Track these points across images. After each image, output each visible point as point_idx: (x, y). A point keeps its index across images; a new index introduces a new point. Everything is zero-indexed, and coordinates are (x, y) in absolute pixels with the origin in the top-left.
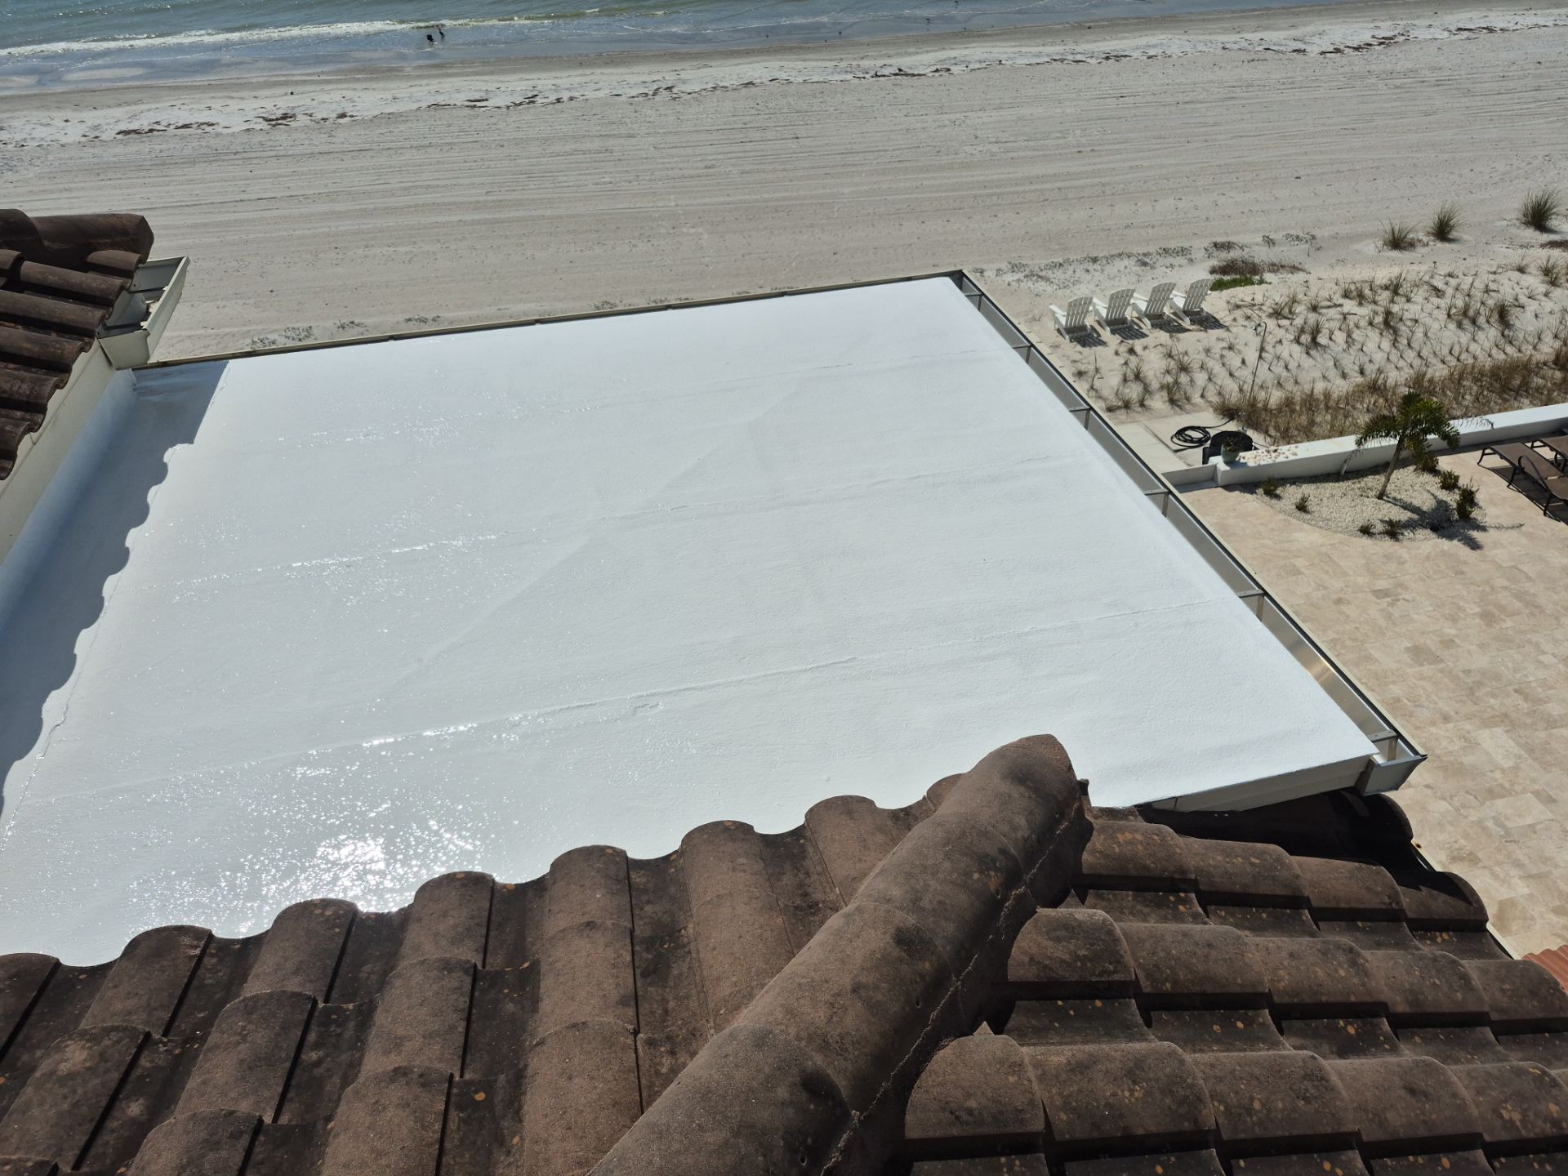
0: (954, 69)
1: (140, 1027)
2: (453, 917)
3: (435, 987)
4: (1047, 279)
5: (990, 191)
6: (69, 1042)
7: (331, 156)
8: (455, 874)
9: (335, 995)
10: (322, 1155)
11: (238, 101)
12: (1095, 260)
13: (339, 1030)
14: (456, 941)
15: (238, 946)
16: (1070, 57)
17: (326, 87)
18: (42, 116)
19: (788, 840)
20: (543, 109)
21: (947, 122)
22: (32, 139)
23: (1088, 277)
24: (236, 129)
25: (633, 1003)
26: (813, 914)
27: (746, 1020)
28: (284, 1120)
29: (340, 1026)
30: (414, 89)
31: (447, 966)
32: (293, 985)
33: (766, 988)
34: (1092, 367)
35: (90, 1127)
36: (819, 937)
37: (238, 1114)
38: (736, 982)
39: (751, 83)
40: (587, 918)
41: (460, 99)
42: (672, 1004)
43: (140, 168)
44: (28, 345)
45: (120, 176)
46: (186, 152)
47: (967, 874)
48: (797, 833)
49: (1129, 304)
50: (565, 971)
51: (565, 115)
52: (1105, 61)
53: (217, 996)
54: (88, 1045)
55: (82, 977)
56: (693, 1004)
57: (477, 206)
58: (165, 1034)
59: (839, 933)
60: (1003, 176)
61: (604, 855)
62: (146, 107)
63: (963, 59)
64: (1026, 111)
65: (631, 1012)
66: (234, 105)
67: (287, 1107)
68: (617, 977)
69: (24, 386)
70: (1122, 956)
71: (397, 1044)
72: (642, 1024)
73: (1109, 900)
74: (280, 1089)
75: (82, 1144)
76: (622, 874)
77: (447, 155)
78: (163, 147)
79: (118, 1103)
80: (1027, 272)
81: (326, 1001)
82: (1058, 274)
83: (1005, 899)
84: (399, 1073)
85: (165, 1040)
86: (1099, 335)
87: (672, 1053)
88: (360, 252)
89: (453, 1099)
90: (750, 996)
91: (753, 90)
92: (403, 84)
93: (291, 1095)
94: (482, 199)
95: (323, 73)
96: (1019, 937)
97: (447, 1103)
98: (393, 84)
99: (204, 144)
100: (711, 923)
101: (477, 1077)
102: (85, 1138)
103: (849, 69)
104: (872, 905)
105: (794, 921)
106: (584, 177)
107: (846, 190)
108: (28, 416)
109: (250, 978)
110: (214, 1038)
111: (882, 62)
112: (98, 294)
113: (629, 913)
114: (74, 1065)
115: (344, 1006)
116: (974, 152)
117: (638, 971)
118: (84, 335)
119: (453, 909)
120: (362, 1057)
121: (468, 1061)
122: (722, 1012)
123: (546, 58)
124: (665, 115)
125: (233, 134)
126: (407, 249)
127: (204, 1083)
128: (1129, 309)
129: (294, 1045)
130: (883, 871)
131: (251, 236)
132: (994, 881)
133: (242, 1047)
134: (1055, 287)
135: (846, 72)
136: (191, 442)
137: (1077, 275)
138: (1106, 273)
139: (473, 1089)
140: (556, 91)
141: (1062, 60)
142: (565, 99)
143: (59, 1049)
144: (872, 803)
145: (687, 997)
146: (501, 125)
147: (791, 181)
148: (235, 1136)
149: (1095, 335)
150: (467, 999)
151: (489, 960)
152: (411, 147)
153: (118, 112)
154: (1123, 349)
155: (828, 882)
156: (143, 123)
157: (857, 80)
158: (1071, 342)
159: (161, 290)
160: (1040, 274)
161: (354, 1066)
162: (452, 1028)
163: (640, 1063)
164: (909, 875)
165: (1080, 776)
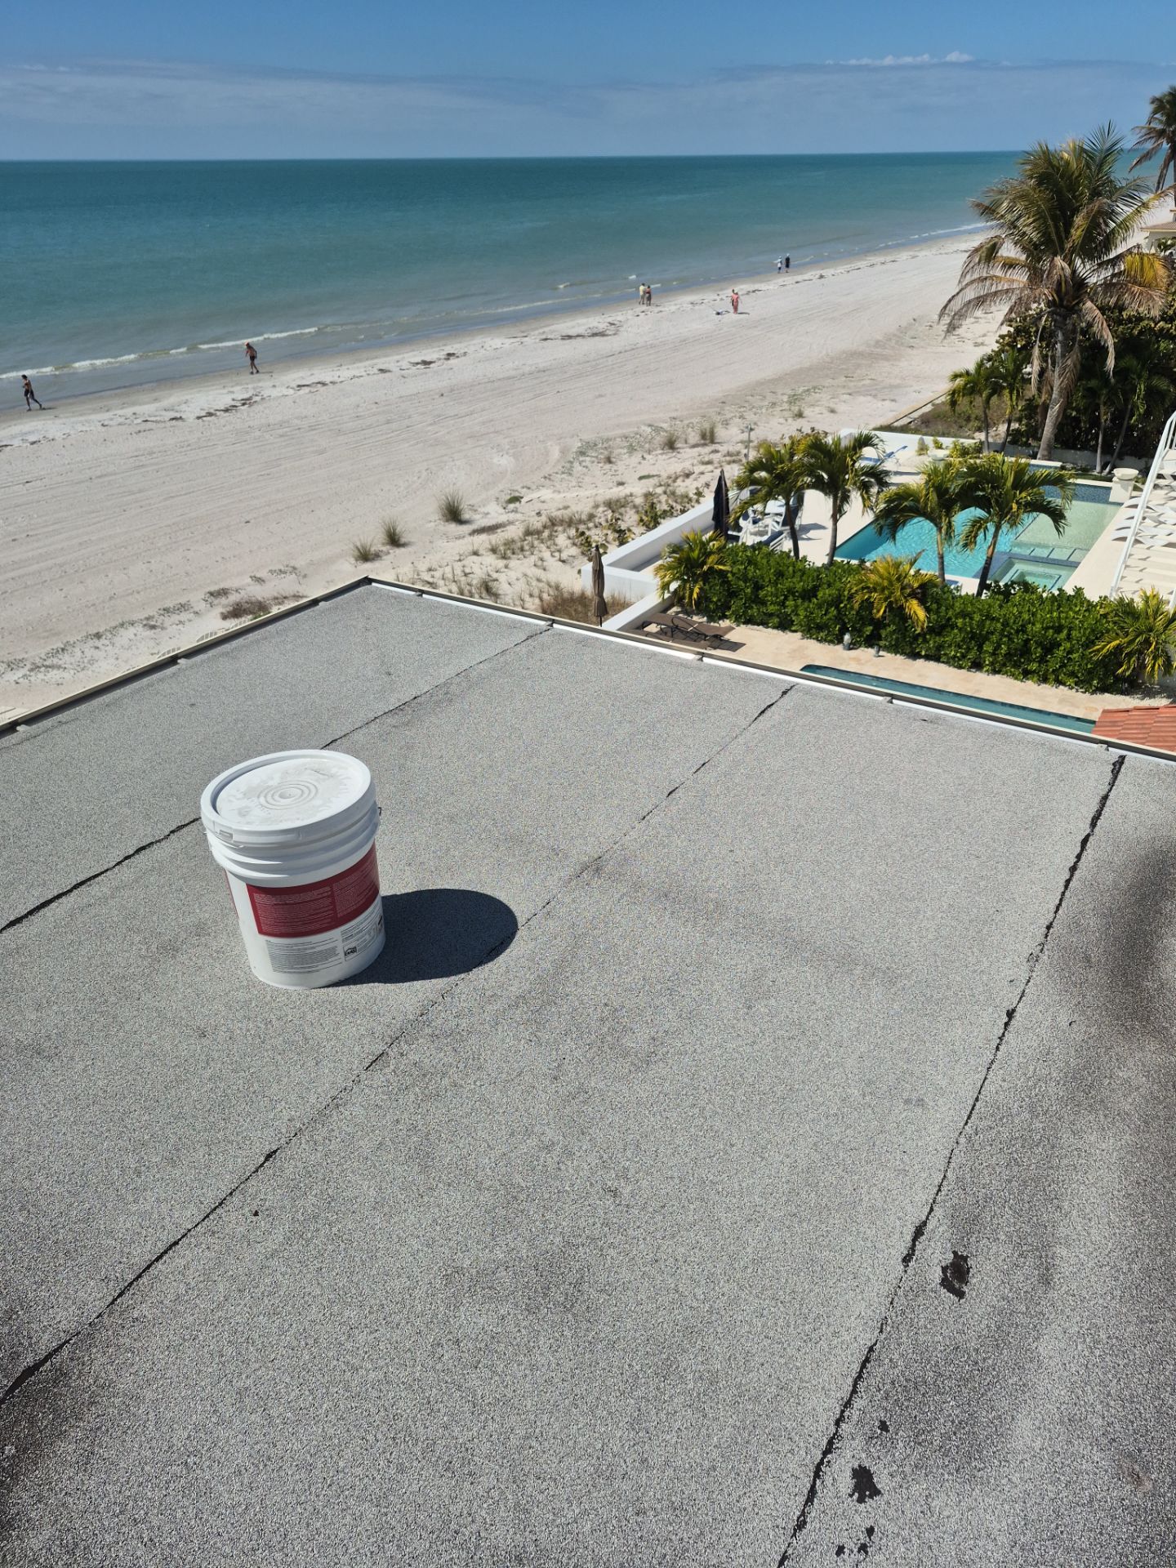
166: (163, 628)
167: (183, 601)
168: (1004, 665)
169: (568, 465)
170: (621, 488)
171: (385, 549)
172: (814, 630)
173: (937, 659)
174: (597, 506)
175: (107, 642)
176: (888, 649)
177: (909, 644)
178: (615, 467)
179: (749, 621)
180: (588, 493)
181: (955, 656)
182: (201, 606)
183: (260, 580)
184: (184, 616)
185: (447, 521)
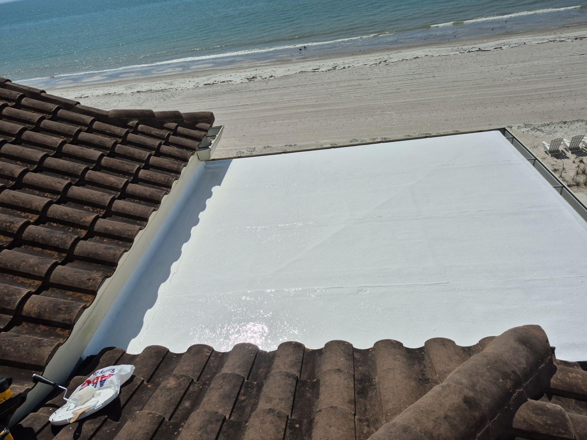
0: (504, 47)
1: (191, 377)
2: (291, 357)
3: (284, 382)
4: (541, 131)
5: (517, 95)
6: (170, 378)
7: (266, 90)
8: (292, 342)
9: (250, 378)
10: (244, 434)
11: (240, 73)
12: (565, 123)
13: (251, 391)
14: (291, 367)
15: (221, 355)
16: (558, 39)
17: (267, 67)
18: (182, 80)
19: (417, 351)
20: (339, 71)
21: (499, 68)
22: (180, 87)
23: (561, 130)
24: (238, 82)
25: (354, 403)
26: (427, 383)
27: (399, 419)
28: (232, 419)
29: (251, 389)
30: (295, 66)
31: (288, 375)
32: (237, 372)
33: (407, 409)
34: (561, 168)
35: (174, 407)
36: (430, 393)
37: (219, 414)
38: (394, 404)
39: (417, 57)
40: (337, 368)
41: (310, 69)
42: (368, 407)
43: (209, 96)
44: (177, 153)
45: (203, 98)
46: (223, 90)
47: (497, 379)
48: (421, 349)
49: (581, 141)
50: (329, 386)
51: (346, 73)
52: (574, 40)
53: (214, 371)
54: (176, 379)
55: (175, 356)
56: (377, 408)
57: (312, 106)
58: (197, 381)
59: (439, 393)
60: (523, 89)
61: (344, 345)
62: (212, 76)
63: (508, 43)
64: (536, 63)
65: (353, 406)
66: (238, 74)
67: (233, 414)
68: (348, 392)
69: (176, 166)
70: (569, 428)
71: (270, 400)
72: (357, 412)
73: (563, 401)
74: (232, 408)
75: (172, 412)
76: (351, 353)
77: (304, 88)
78: (216, 89)
79: (183, 401)
80: (532, 128)
81: (247, 379)
82: (547, 128)
83: (514, 392)
84: (271, 411)
85: (198, 383)
86: (565, 154)
87: (368, 426)
88: (273, 122)
89: (288, 425)
90: (401, 411)
91: (418, 60)
92: (292, 65)
93: (235, 410)
94: (314, 103)
95: (266, 62)
96: (519, 410)
97: (286, 425)
98: (288, 65)
99: (228, 87)
100: (385, 379)
101: (296, 418)
102: (173, 411)
103: (458, 50)
104: (454, 384)
105: (418, 384)
106: (351, 95)
107: (453, 96)
108: (176, 175)
109: (224, 366)
110: (212, 385)
111: (472, 47)
112: (198, 137)
113: (353, 368)
114: (171, 385)
115: (253, 382)
116: (510, 80)
117: (356, 392)
118: (192, 150)
119: (290, 355)
120: (258, 402)
121: (293, 412)
122: (389, 414)
123: (341, 53)
124: (383, 71)
125: (237, 84)
126: (288, 121)
127: (209, 400)
128: (581, 144)
129: (237, 392)
130: (459, 371)
131: (240, 117)
132: (509, 384)
133: (221, 390)
134: (545, 134)
135: (457, 51)
136: (220, 185)
137: (556, 129)
138: (570, 128)
139: (295, 422)
140: (343, 64)
141: (554, 41)
142: (346, 67)
143: (167, 379)
144: (454, 342)
145: (375, 406)
146: (323, 77)
147: (430, 93)
148: (217, 421)
149: (564, 154)
150: (294, 389)
151: (302, 376)
152: (293, 86)
153: (204, 78)
154: (577, 160)
155: (433, 371)
156: (211, 82)
157: (461, 54)
158: (552, 157)
159: (215, 136)
160: (538, 128)
161: (255, 405)
162: (289, 398)
163: (356, 427)
164: (470, 375)
165: (552, 344)
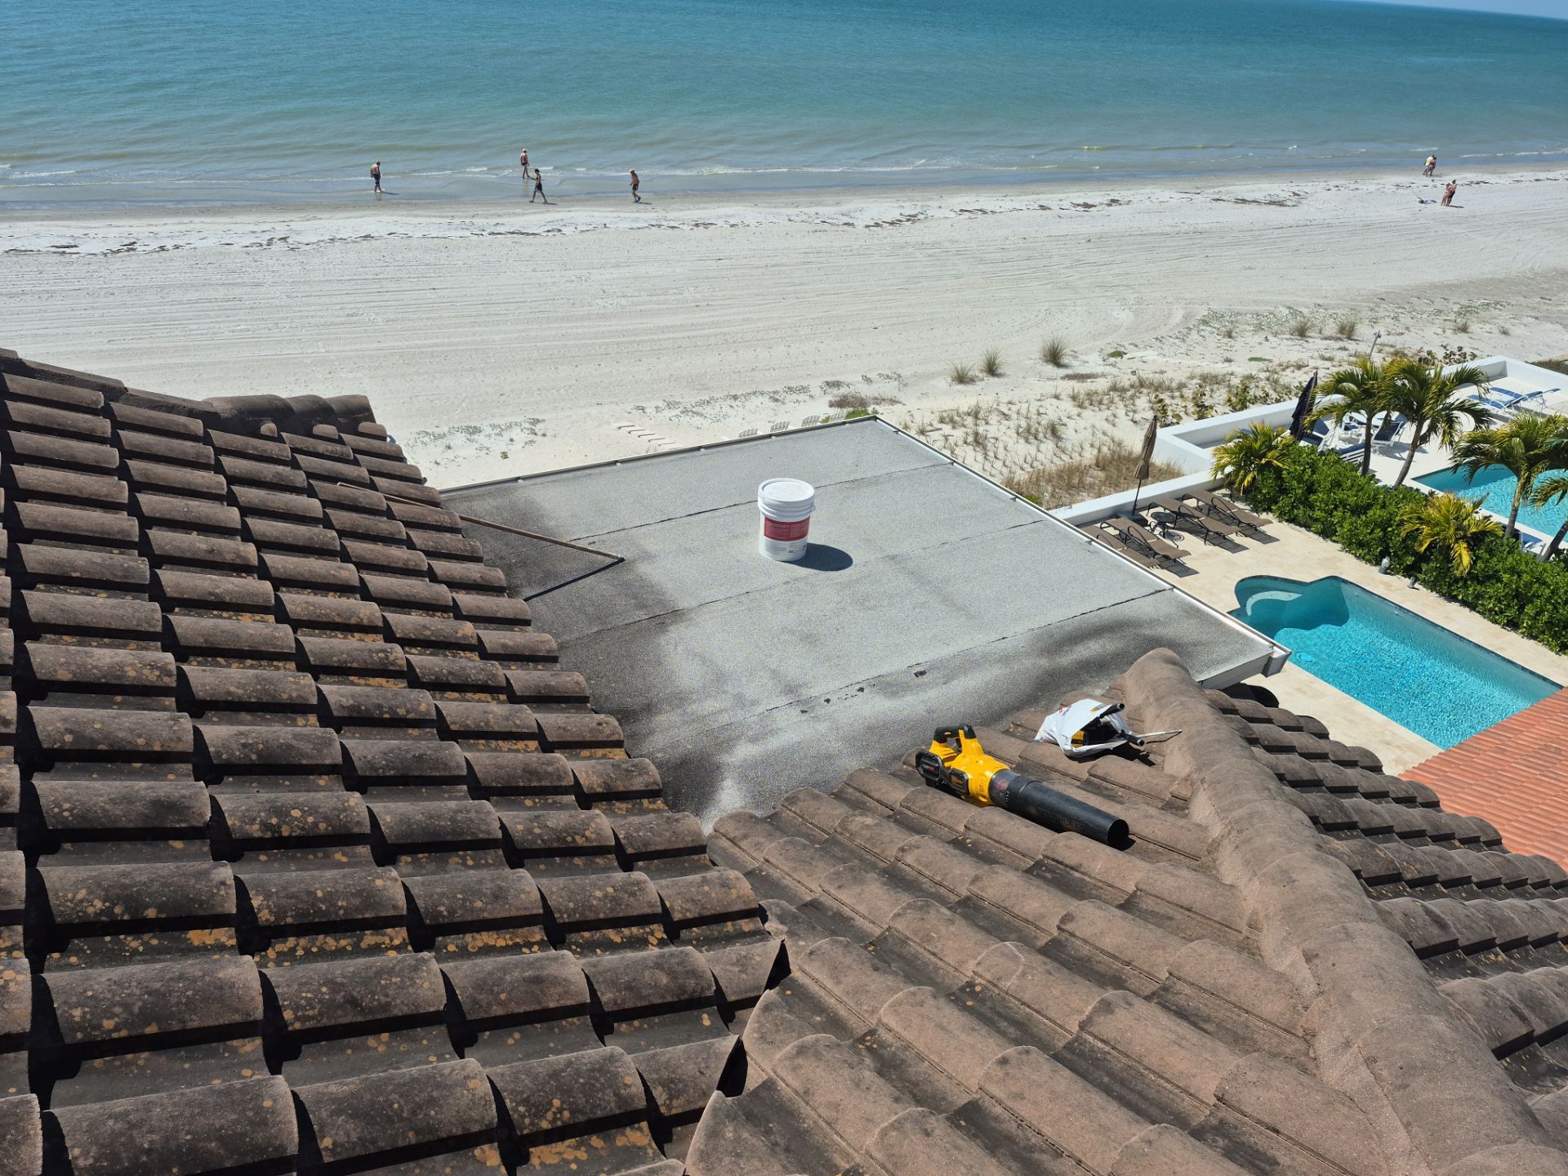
166: (783, 403)
167: (805, 384)
168: (1543, 632)
169: (1185, 331)
170: (1227, 364)
171: (980, 375)
172: (1356, 545)
173: (1472, 607)
174: (1192, 377)
175: (740, 404)
176: (1425, 583)
177: (1447, 586)
178: (1233, 342)
179: (1293, 520)
180: (1191, 363)
181: (1490, 610)
182: (817, 392)
183: (868, 380)
184: (802, 397)
185: (1047, 361)
